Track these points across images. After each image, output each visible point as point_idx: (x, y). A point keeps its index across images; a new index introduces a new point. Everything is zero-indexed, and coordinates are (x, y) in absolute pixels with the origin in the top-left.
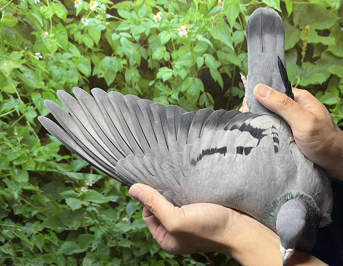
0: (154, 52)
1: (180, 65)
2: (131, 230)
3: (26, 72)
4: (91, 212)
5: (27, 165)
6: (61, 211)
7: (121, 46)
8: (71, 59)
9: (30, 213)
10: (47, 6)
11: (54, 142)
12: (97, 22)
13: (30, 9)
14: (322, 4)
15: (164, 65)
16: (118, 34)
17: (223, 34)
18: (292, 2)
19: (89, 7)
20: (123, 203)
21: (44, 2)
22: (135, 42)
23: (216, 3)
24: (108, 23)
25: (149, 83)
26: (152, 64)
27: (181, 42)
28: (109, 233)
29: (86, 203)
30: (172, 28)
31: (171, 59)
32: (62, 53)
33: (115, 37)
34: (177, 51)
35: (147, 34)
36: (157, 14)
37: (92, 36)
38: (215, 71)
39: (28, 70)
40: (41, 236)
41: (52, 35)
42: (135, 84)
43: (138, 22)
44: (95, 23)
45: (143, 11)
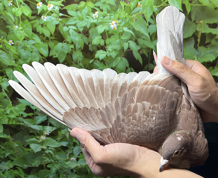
0: (93, 39)
1: (112, 49)
2: (77, 167)
3: (2, 54)
4: (48, 154)
5: (2, 120)
6: (27, 153)
7: (70, 35)
8: (34, 45)
9: (4, 154)
10: (17, 7)
11: (21, 103)
12: (53, 18)
13: (5, 9)
14: (212, 6)
15: (100, 48)
16: (68, 27)
17: (142, 27)
18: (190, 4)
19: (47, 8)
20: (71, 147)
21: (15, 5)
22: (79, 32)
23: (137, 5)
24: (60, 20)
25: (89, 61)
26: (92, 48)
27: (112, 33)
28: (61, 169)
29: (44, 147)
30: (105, 23)
31: (105, 44)
32: (28, 41)
33: (65, 29)
34: (109, 39)
35: (88, 27)
36: (95, 13)
37: (49, 29)
38: (136, 52)
39: (3, 52)
40: (12, 171)
41: (21, 28)
42: (80, 62)
43: (82, 18)
44: (51, 19)
45: (85, 11)
